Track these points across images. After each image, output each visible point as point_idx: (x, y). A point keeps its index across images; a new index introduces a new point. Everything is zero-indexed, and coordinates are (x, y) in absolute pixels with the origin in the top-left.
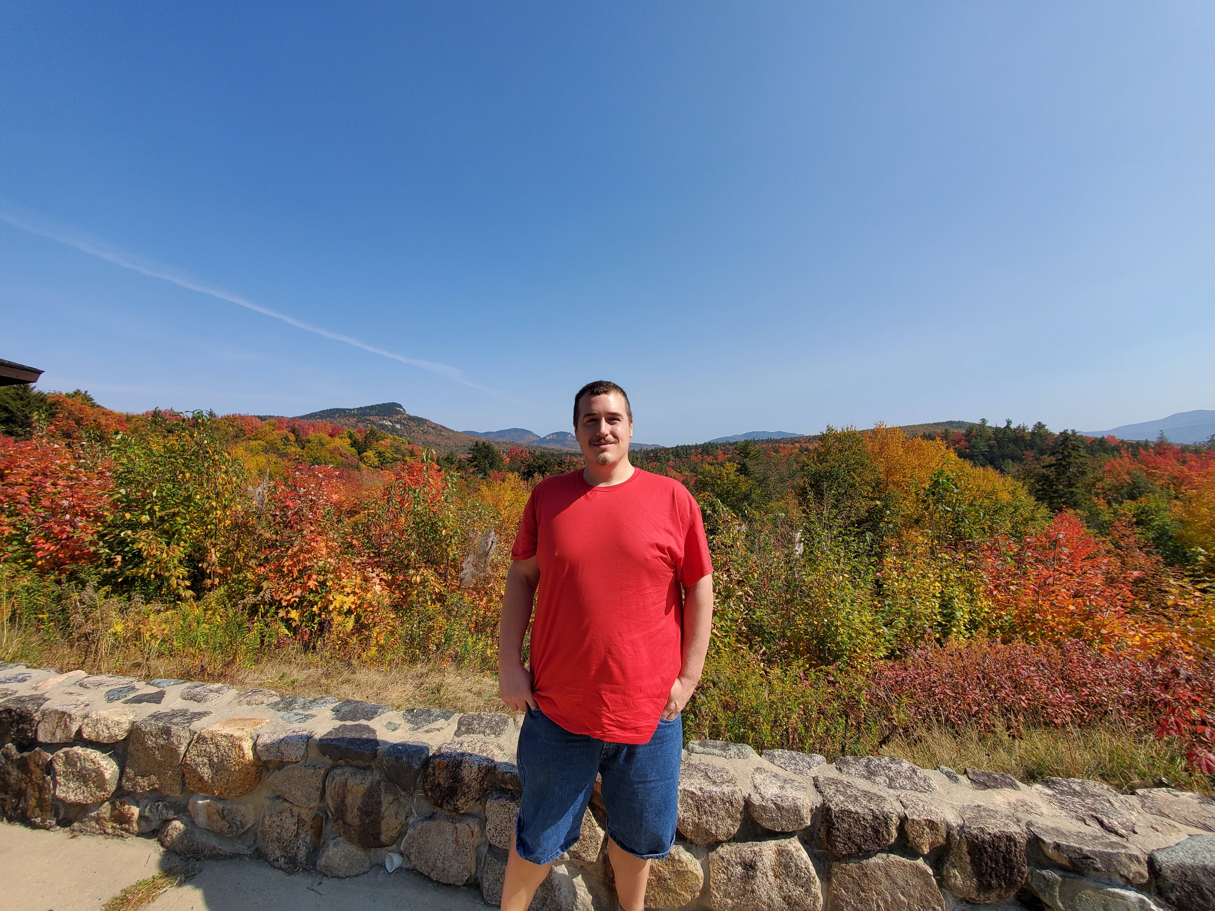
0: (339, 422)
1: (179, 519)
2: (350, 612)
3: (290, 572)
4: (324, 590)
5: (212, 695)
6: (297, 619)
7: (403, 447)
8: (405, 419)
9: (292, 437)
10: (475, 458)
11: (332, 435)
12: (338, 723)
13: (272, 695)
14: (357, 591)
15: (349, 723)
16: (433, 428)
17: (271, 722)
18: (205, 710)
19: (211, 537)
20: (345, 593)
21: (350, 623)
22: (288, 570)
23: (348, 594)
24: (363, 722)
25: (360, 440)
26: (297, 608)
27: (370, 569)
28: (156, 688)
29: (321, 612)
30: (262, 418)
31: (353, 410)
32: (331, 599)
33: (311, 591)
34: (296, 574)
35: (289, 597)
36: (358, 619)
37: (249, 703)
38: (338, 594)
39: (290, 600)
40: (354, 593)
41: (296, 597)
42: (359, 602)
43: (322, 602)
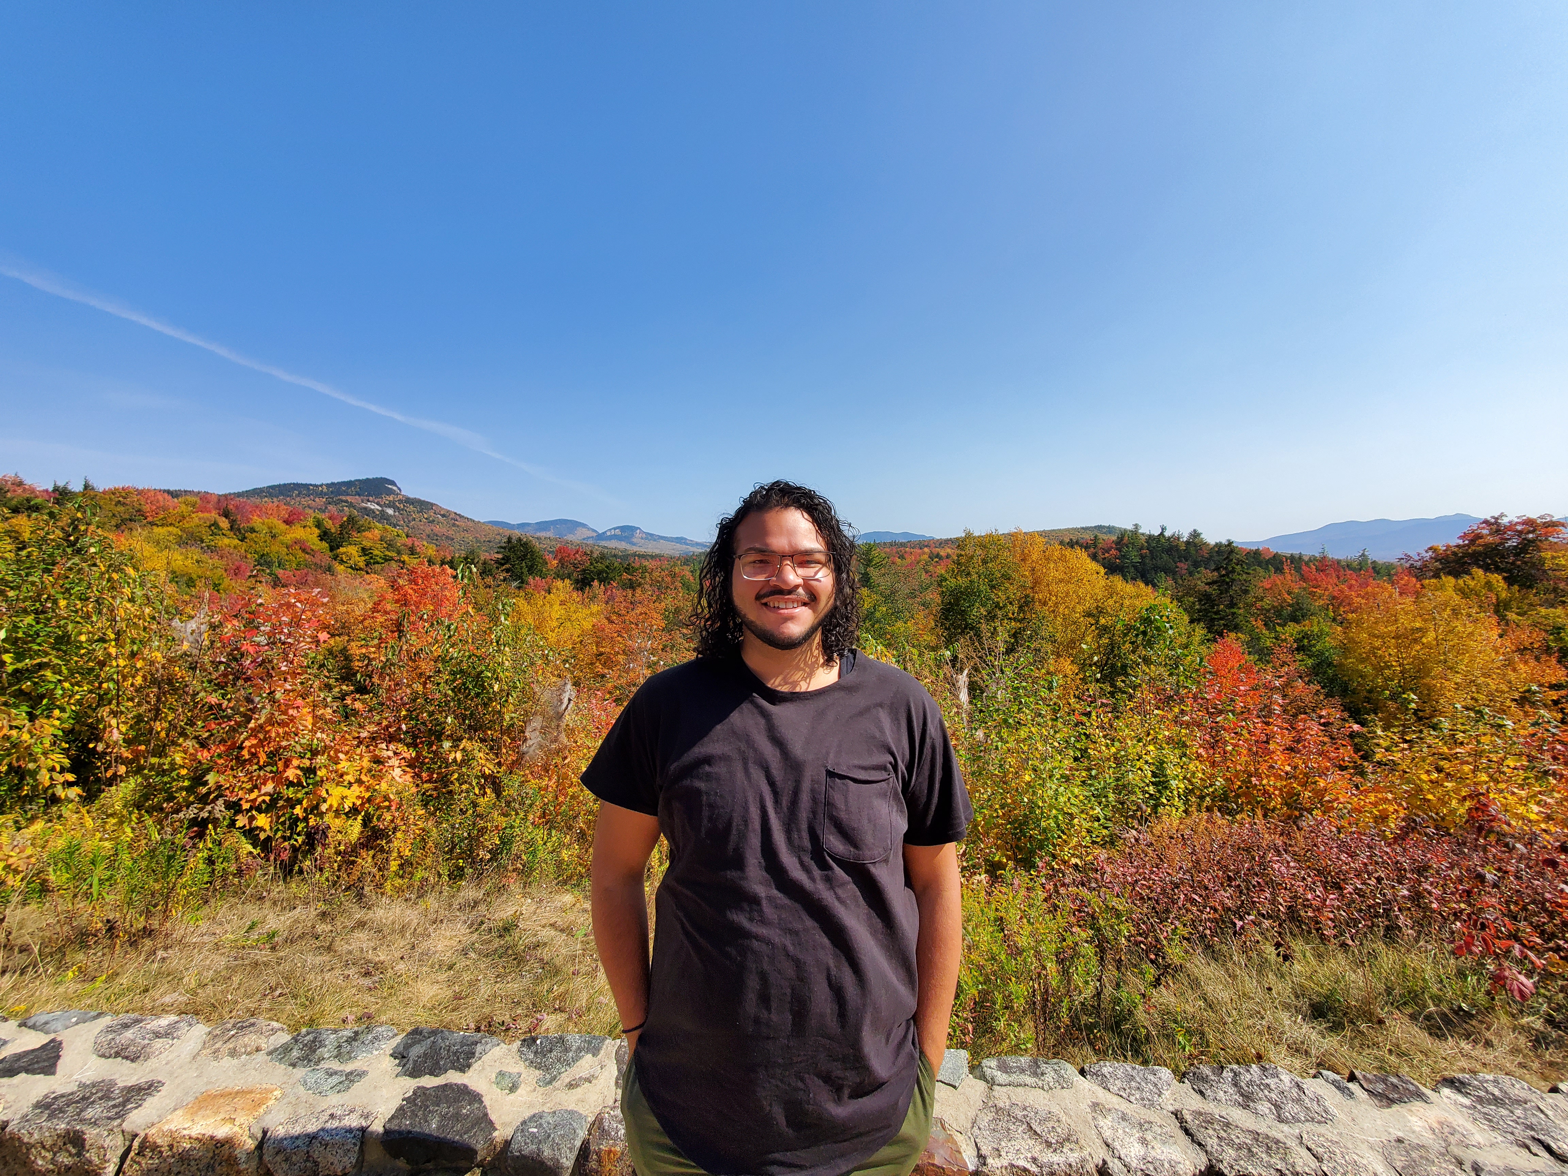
0: (298, 502)
1: (48, 673)
2: (354, 811)
3: (254, 755)
4: (311, 781)
5: (159, 1043)
6: (267, 828)
7: (399, 542)
8: (400, 501)
9: (224, 523)
10: (506, 560)
11: (287, 522)
12: (409, 1085)
13: (274, 1031)
14: (364, 778)
15: (429, 1082)
16: (443, 516)
17: (284, 1095)
18: (149, 1078)
19: (110, 703)
20: (346, 783)
21: (355, 829)
22: (250, 753)
23: (350, 784)
24: (453, 1077)
25: (333, 530)
26: (266, 811)
27: (384, 746)
28: (41, 1034)
29: (307, 815)
30: (174, 494)
31: (321, 485)
32: (324, 794)
33: (291, 784)
34: (263, 758)
35: (253, 796)
36: (366, 822)
37: (233, 1053)
38: (334, 785)
39: (256, 799)
40: (360, 782)
41: (264, 795)
42: (367, 795)
43: (309, 800)
